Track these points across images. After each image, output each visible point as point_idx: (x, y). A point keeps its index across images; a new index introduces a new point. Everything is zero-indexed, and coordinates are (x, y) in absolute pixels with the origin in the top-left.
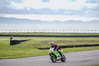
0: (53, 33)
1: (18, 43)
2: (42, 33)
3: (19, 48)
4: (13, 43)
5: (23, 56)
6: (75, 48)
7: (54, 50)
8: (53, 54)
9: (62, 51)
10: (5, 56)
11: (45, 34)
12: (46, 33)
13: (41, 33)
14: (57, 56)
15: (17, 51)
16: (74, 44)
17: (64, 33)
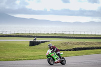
0: (73, 34)
1: (37, 45)
2: (63, 34)
3: (38, 49)
4: (32, 44)
5: (42, 57)
6: (95, 50)
7: (52, 52)
8: (50, 56)
9: (62, 53)
10: (24, 57)
11: (65, 36)
12: (66, 34)
13: (61, 34)
14: (55, 58)
15: (36, 53)
16: (95, 46)
17: (84, 35)
